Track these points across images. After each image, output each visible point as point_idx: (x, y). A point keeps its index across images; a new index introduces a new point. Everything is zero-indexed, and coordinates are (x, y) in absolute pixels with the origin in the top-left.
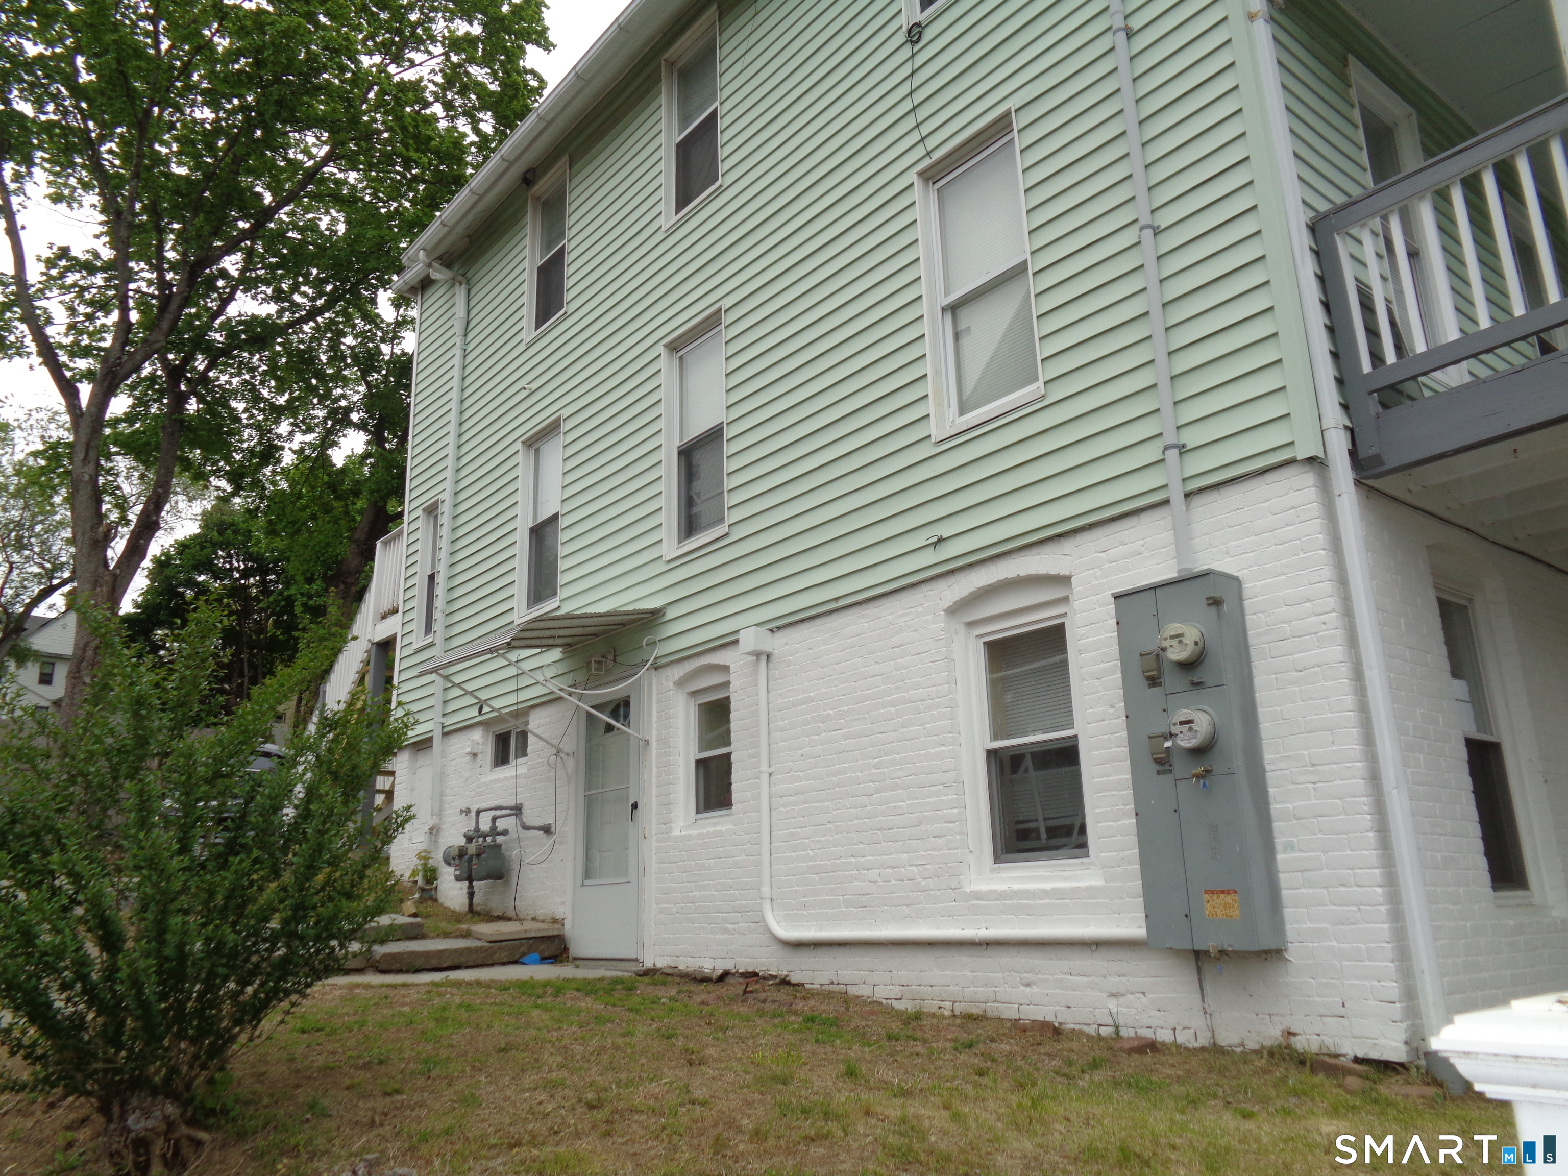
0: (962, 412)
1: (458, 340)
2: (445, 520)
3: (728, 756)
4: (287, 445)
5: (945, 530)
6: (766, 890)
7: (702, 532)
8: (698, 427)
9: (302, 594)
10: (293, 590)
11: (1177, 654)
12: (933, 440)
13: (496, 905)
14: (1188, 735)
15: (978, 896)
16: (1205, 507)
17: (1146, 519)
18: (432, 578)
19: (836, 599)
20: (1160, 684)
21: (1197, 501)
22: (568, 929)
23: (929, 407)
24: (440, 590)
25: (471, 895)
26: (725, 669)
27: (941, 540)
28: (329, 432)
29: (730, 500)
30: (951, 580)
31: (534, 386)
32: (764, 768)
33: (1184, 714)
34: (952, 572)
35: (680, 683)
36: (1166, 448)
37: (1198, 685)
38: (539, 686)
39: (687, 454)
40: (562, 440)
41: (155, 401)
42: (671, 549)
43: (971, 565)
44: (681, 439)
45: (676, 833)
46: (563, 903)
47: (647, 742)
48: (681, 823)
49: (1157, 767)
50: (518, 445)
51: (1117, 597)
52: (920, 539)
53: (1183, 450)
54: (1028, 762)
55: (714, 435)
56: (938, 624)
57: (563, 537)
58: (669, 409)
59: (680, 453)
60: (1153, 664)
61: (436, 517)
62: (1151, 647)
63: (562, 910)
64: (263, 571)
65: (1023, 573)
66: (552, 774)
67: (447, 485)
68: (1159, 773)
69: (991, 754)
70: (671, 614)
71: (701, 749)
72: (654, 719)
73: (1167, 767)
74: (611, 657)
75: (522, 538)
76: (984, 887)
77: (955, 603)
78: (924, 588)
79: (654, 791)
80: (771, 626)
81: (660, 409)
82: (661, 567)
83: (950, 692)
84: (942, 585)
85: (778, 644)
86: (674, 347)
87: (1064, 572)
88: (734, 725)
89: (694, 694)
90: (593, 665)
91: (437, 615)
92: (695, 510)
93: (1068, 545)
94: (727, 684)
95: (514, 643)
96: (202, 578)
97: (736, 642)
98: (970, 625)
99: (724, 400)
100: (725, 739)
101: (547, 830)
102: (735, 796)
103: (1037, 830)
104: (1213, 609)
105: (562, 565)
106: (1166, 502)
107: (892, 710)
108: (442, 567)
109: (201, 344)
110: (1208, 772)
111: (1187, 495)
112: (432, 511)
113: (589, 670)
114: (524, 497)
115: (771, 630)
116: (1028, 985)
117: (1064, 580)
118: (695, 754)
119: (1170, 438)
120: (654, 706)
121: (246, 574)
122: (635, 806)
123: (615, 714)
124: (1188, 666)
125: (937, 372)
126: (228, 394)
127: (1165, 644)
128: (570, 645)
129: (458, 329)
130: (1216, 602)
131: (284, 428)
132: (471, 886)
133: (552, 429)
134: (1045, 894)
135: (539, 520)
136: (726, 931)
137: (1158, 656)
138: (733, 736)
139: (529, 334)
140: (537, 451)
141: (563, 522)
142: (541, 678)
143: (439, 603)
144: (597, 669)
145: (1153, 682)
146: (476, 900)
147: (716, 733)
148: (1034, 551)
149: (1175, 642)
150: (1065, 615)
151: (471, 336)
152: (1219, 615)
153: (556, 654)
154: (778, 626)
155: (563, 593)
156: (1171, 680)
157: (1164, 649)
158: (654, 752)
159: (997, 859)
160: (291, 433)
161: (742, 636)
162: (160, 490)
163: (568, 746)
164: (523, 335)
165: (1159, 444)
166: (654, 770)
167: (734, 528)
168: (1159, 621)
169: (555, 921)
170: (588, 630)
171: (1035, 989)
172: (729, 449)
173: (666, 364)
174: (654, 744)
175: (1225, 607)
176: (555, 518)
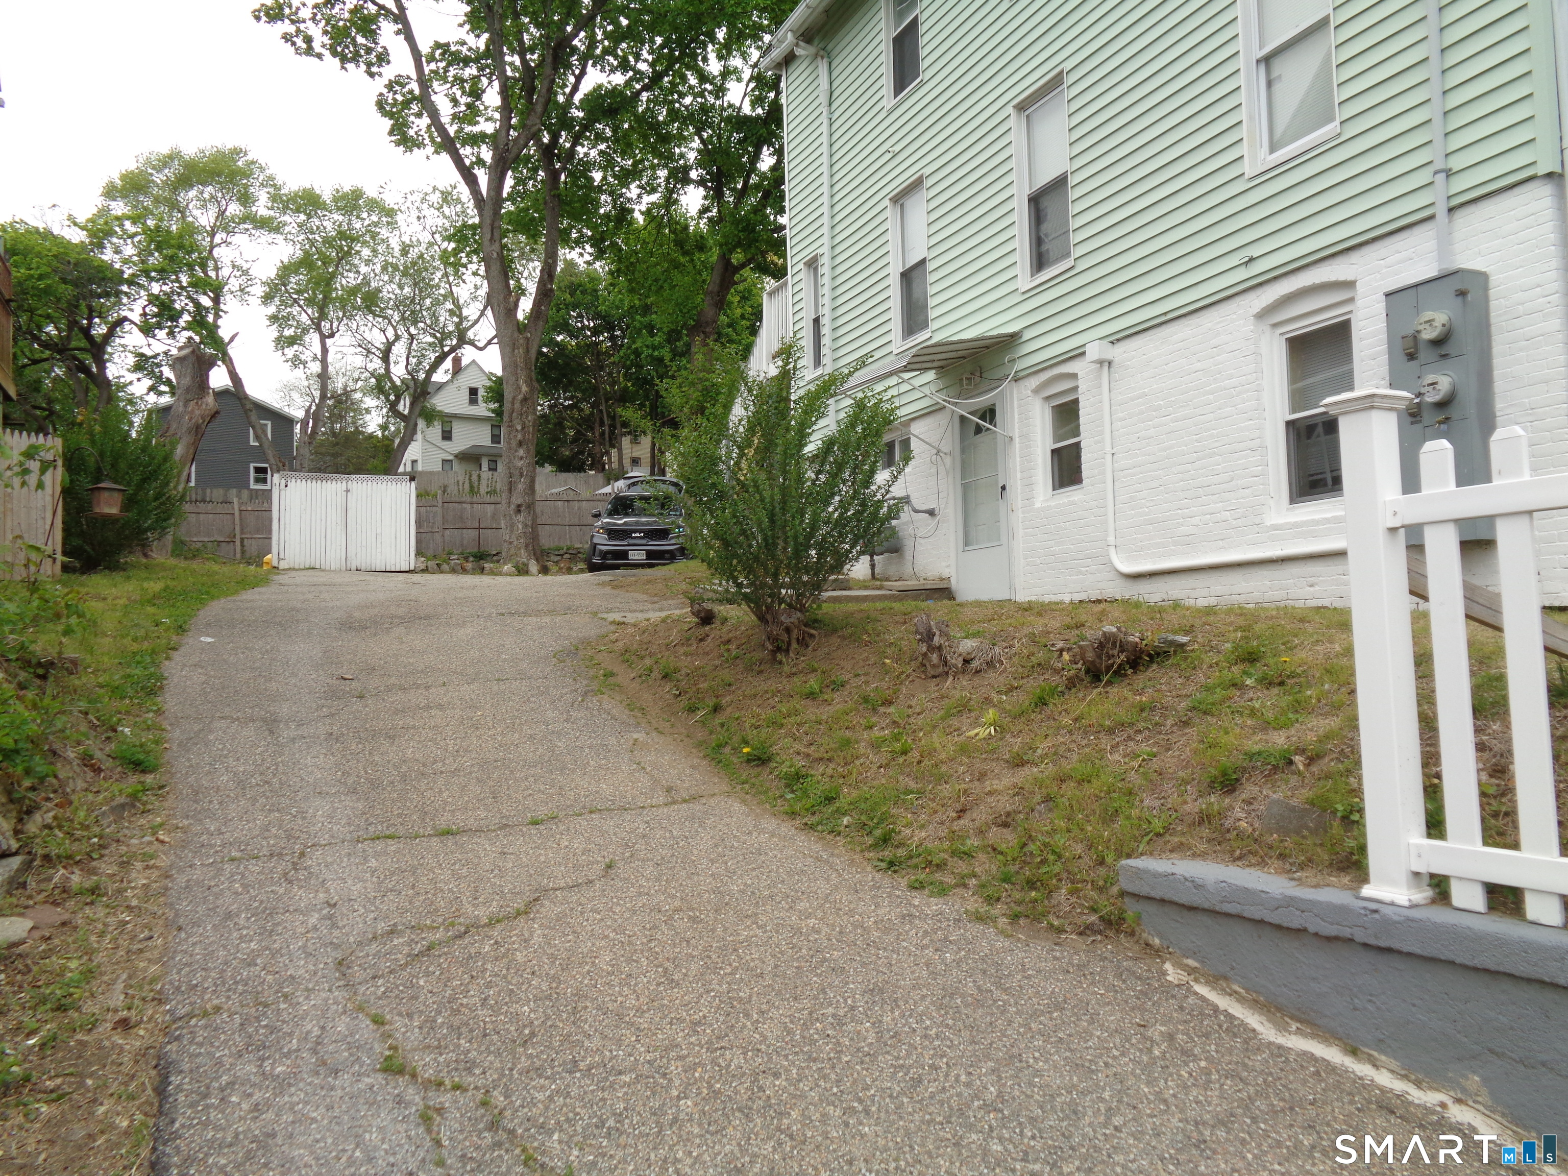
0: (1272, 150)
1: (824, 109)
2: (825, 270)
3: (1077, 445)
4: (637, 207)
5: (1255, 251)
6: (1111, 539)
7: (1050, 266)
8: (1045, 177)
9: (647, 346)
10: (638, 344)
11: (1428, 334)
12: (1246, 176)
13: (892, 571)
14: (1433, 393)
15: (1276, 527)
16: (1463, 218)
17: (1417, 231)
18: (817, 321)
19: (1165, 314)
20: (1416, 358)
21: (1459, 215)
22: (954, 584)
23: (1243, 149)
24: (825, 330)
25: (873, 566)
26: (1074, 376)
27: (1252, 260)
28: (671, 191)
29: (1075, 238)
30: (1259, 291)
31: (897, 148)
32: (1108, 449)
33: (1430, 378)
34: (1260, 284)
35: (1036, 391)
36: (1436, 173)
37: (1444, 356)
38: (927, 399)
39: (1035, 201)
40: (925, 194)
41: (530, 179)
42: (1025, 282)
43: (1276, 278)
44: (1030, 189)
45: (1038, 505)
46: (948, 566)
47: (1011, 438)
48: (1042, 498)
49: (1410, 419)
50: (886, 202)
51: (1387, 295)
52: (1234, 260)
53: (1449, 174)
54: (1320, 429)
55: (1060, 183)
56: (1247, 327)
57: (931, 278)
58: (1019, 163)
59: (1029, 200)
60: (1412, 344)
61: (816, 269)
62: (1410, 331)
63: (946, 573)
64: (611, 328)
65: (1317, 281)
66: (934, 470)
67: (825, 240)
68: (1412, 423)
69: (1289, 424)
70: (1027, 336)
71: (1055, 442)
72: (1016, 420)
73: (1418, 418)
74: (978, 374)
75: (895, 282)
76: (1281, 521)
77: (1263, 309)
78: (1237, 299)
79: (1019, 475)
80: (1111, 339)
81: (1011, 164)
82: (1017, 298)
83: (1257, 379)
84: (1252, 295)
85: (1117, 353)
86: (1021, 107)
87: (1350, 278)
88: (1082, 420)
89: (1048, 398)
90: (965, 382)
91: (824, 351)
92: (1044, 248)
93: (1355, 257)
94: (1076, 388)
95: (909, 367)
96: (560, 338)
97: (1083, 353)
98: (1275, 326)
99: (1067, 153)
100: (1076, 432)
101: (931, 513)
102: (1085, 474)
103: (1324, 480)
104: (1460, 299)
105: (932, 302)
106: (1431, 217)
107: (1211, 397)
108: (826, 311)
109: (566, 122)
110: (1447, 419)
111: (1451, 210)
112: (812, 264)
113: (962, 385)
114: (893, 247)
115: (1112, 342)
116: (1311, 586)
117: (1350, 285)
118: (1050, 445)
119: (1439, 165)
120: (1016, 410)
121: (596, 331)
122: (1003, 488)
123: (983, 418)
124: (1438, 343)
125: (1251, 118)
126: (588, 165)
127: (1420, 328)
128: (942, 367)
129: (823, 99)
130: (1462, 294)
131: (633, 191)
132: (872, 560)
133: (917, 184)
134: (1327, 520)
135: (907, 267)
136: (1080, 573)
137: (1415, 337)
138: (1082, 428)
139: (889, 101)
140: (902, 205)
141: (930, 266)
142: (928, 393)
143: (826, 341)
144: (969, 384)
145: (1411, 357)
146: (877, 570)
147: (1067, 428)
148: (1327, 263)
149: (1428, 325)
150: (1351, 312)
151: (834, 106)
152: (1465, 303)
153: (931, 375)
154: (1117, 339)
155: (933, 326)
156: (1425, 354)
157: (1419, 332)
158: (1017, 445)
159: (1292, 501)
160: (639, 196)
161: (1088, 348)
162: (550, 261)
163: (945, 448)
164: (884, 102)
165: (1430, 170)
166: (1018, 459)
167: (1078, 261)
168: (1418, 310)
169: (942, 579)
170: (960, 354)
171: (1317, 588)
172: (1073, 194)
173: (1015, 122)
174: (1017, 440)
175: (1469, 297)
176: (923, 262)
